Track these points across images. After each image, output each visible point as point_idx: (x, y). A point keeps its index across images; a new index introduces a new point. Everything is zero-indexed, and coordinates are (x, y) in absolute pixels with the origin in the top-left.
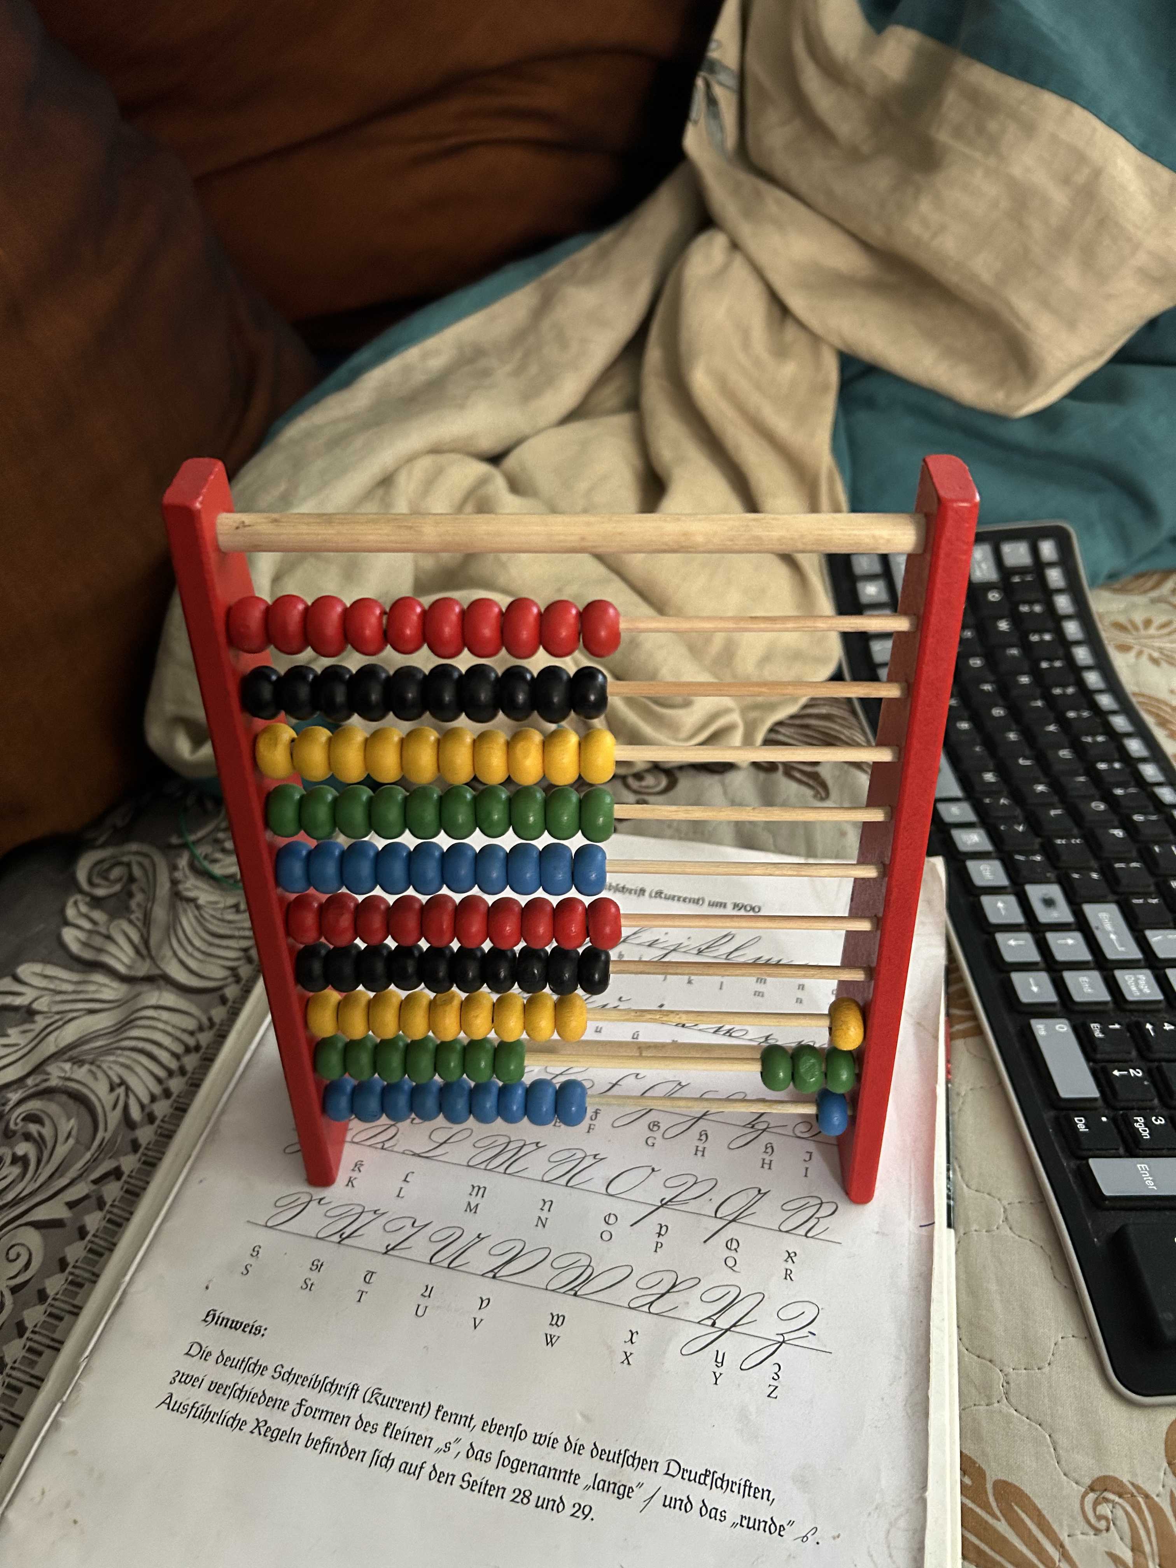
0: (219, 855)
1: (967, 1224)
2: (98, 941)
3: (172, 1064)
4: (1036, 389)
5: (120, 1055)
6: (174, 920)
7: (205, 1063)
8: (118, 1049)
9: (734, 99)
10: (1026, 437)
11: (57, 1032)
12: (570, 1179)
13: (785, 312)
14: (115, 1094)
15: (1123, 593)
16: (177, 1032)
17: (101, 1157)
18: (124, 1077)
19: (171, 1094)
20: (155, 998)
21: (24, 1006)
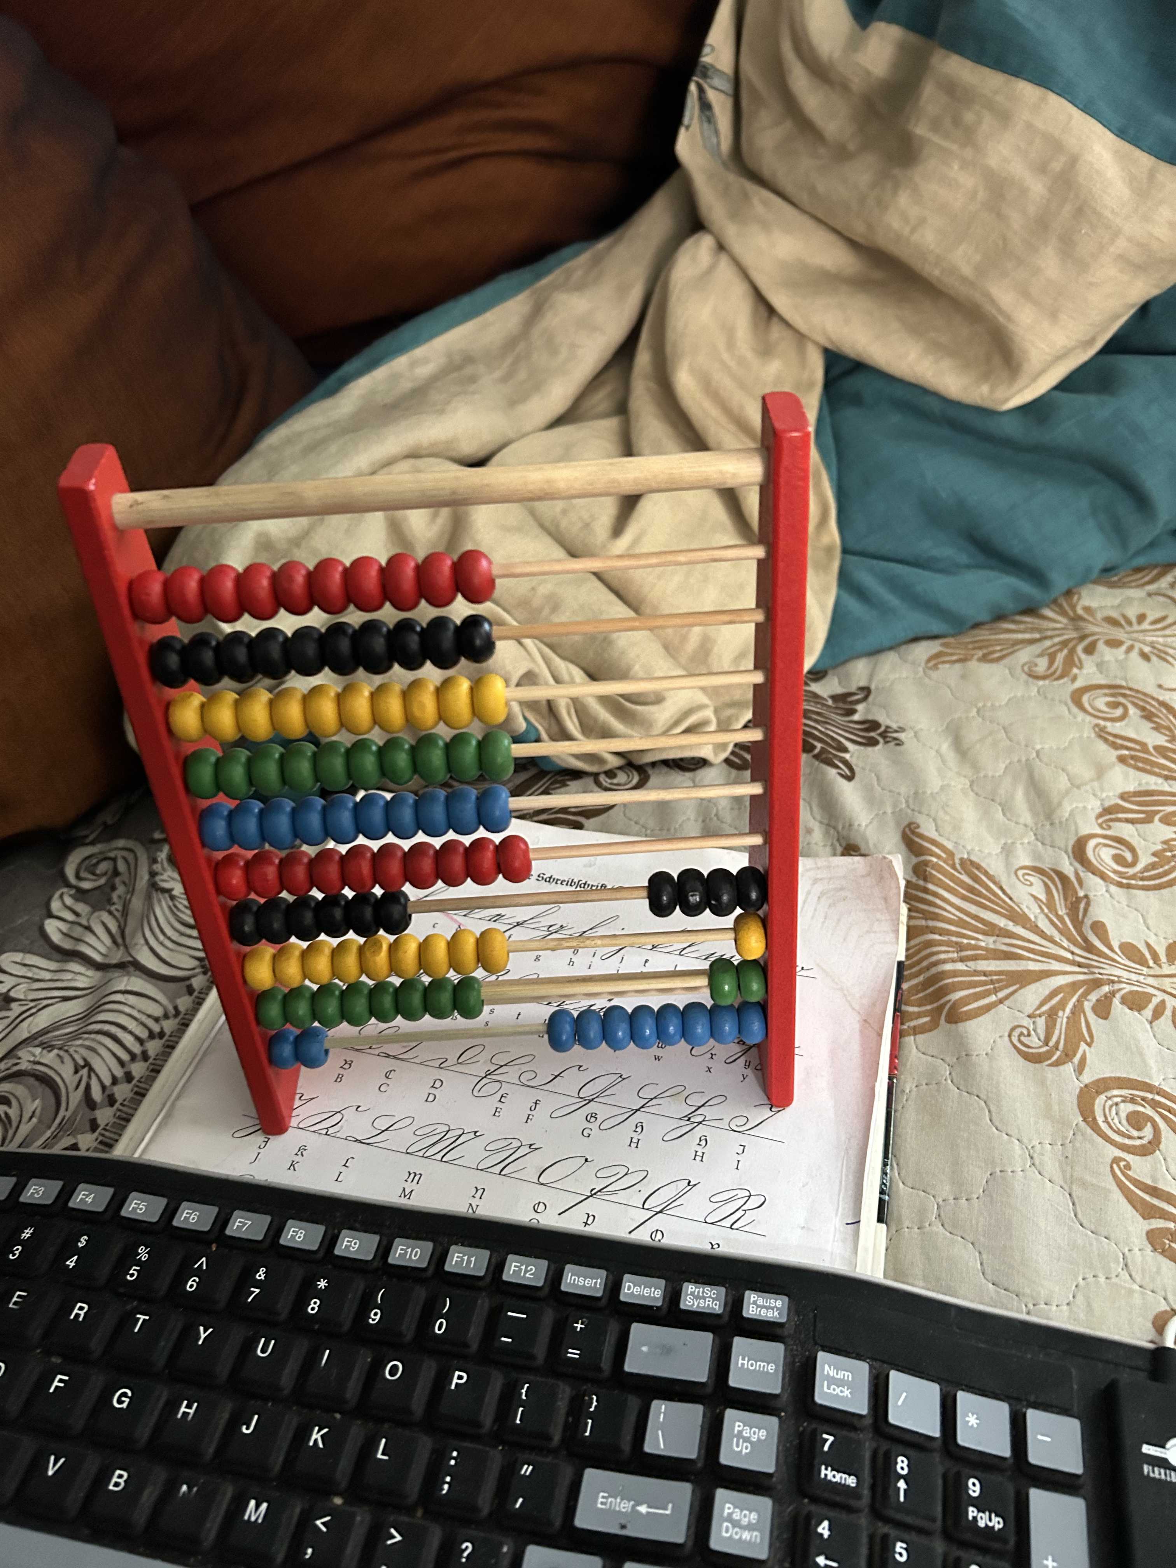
1: (899, 1221)
2: (78, 932)
3: (137, 1049)
4: (1021, 382)
5: (86, 1039)
6: (148, 910)
7: (167, 1050)
8: (86, 1033)
9: (729, 103)
10: (1012, 429)
11: (31, 1019)
12: (503, 1168)
13: (771, 311)
14: (78, 1075)
15: (1120, 587)
16: (144, 1018)
17: (61, 1133)
18: (89, 1059)
19: (133, 1078)
20: (124, 983)
21: (3, 994)
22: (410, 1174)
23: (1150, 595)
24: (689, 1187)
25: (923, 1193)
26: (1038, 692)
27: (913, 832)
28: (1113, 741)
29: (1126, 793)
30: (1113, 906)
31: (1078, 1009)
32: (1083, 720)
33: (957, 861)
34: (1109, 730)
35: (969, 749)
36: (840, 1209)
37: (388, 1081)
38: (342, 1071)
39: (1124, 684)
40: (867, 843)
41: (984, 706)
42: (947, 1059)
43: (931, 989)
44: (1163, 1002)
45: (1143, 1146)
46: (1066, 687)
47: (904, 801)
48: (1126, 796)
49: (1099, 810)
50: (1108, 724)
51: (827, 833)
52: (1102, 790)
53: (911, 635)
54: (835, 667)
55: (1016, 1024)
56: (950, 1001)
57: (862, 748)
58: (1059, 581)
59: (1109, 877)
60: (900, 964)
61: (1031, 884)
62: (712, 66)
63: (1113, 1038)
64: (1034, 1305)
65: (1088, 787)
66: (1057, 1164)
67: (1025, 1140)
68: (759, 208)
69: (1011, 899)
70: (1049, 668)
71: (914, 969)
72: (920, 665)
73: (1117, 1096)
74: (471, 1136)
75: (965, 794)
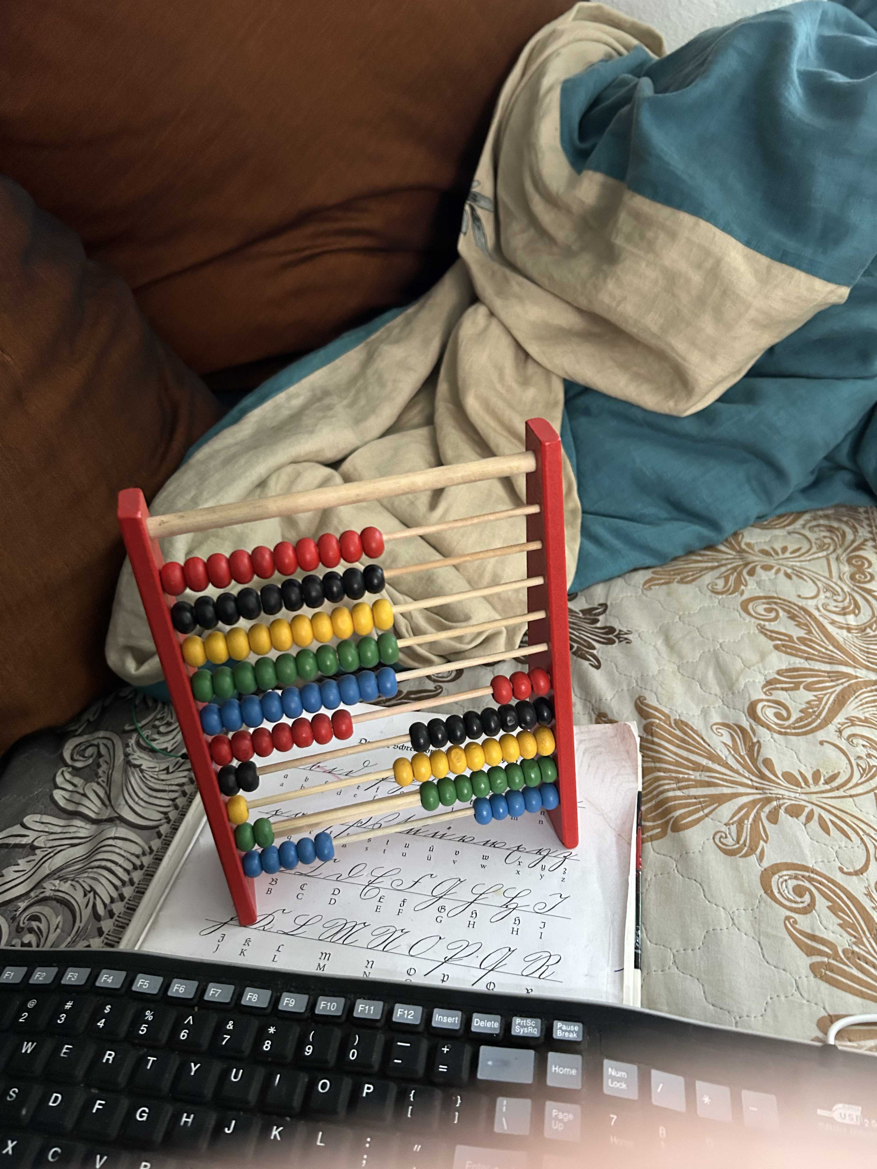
0: (156, 736)
1: (649, 967)
2: (77, 798)
3: (125, 878)
4: (695, 399)
5: (91, 872)
6: (126, 780)
7: (148, 878)
8: (90, 868)
9: (491, 216)
10: (692, 429)
11: (51, 860)
12: (385, 947)
13: (527, 355)
14: (87, 898)
15: (769, 529)
16: (128, 856)
17: (77, 939)
18: (93, 886)
19: (125, 898)
20: (114, 832)
21: (29, 844)
22: (322, 954)
23: (789, 533)
24: (510, 952)
25: (663, 947)
26: (719, 602)
27: (642, 703)
28: (770, 635)
29: (782, 670)
30: (776, 747)
31: (757, 818)
32: (750, 622)
33: (672, 722)
34: (767, 627)
35: (675, 644)
36: (610, 961)
37: (302, 892)
38: (271, 887)
39: (775, 595)
40: (612, 712)
41: (684, 614)
42: (674, 856)
43: (660, 810)
44: (812, 810)
45: (804, 908)
46: (737, 599)
47: (634, 681)
48: (781, 672)
49: (765, 682)
50: (767, 623)
51: (585, 706)
52: (765, 669)
53: (631, 567)
54: (583, 590)
55: (718, 830)
56: (673, 817)
57: (604, 646)
58: (729, 527)
59: (773, 728)
60: (639, 793)
61: (722, 735)
62: (479, 194)
63: (781, 836)
64: (740, 1018)
65: (756, 668)
66: (749, 923)
67: (728, 909)
68: (516, 288)
69: (709, 745)
70: (725, 586)
71: (649, 797)
72: (639, 587)
73: (786, 875)
74: (362, 926)
75: (675, 675)
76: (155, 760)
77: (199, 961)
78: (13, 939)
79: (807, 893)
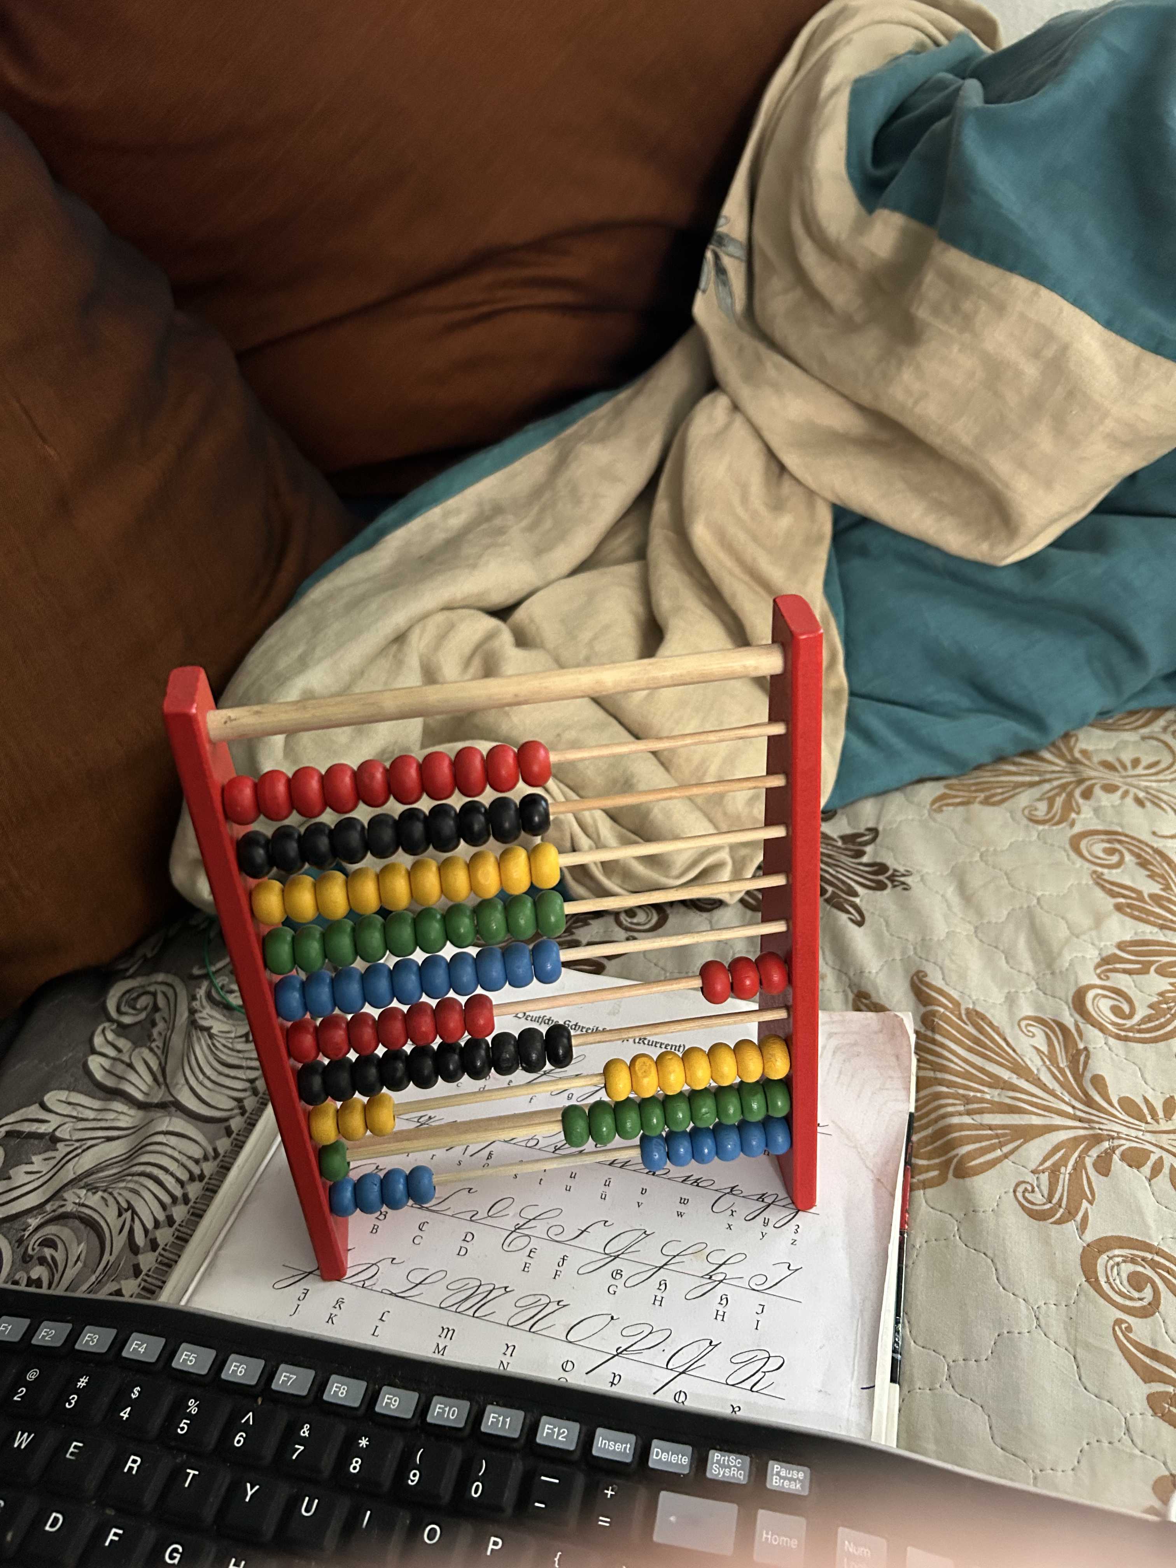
1: (911, 1381)
2: (120, 1069)
3: (178, 1192)
4: (1018, 542)
5: (131, 1181)
6: (188, 1048)
7: (208, 1193)
8: (128, 1175)
9: (743, 268)
10: (1010, 582)
11: (77, 1159)
12: (532, 1325)
13: (782, 468)
14: (122, 1218)
15: (1116, 730)
16: (184, 1160)
17: (106, 1278)
18: (132, 1202)
19: (174, 1222)
20: (166, 1124)
21: (49, 1134)
22: (443, 1329)
23: (1144, 738)
24: (711, 1347)
25: (934, 1353)
26: (1038, 836)
27: (921, 981)
28: (1111, 889)
29: (1123, 942)
30: (1112, 1058)
31: (1079, 1165)
32: (1081, 867)
33: (963, 1012)
34: (1107, 877)
35: (973, 894)
36: (855, 1371)
37: (421, 1233)
38: (377, 1223)
39: (1120, 830)
40: (876, 991)
41: (987, 850)
42: (955, 1214)
43: (939, 1143)
44: (1161, 1158)
45: (1144, 1307)
46: (1065, 833)
47: (912, 947)
48: (1123, 945)
49: (1099, 960)
50: (1106, 871)
51: (839, 979)
52: (1100, 939)
53: (916, 778)
54: (844, 807)
55: (1021, 1180)
56: (955, 1156)
57: (871, 892)
58: (1058, 727)
59: (1107, 1029)
60: (911, 1115)
61: (1034, 1036)
62: (727, 236)
63: (1113, 1195)
64: (1041, 1471)
65: (1087, 936)
66: (1062, 1325)
67: (1031, 1301)
69: (1014, 1051)
70: (1048, 812)
71: (923, 1121)
72: (924, 807)
73: (1118, 1256)
74: (503, 1291)
75: (970, 941)
76: (231, 1022)
77: (270, 1328)
78: (17, 1271)
79: (1149, 1285)
